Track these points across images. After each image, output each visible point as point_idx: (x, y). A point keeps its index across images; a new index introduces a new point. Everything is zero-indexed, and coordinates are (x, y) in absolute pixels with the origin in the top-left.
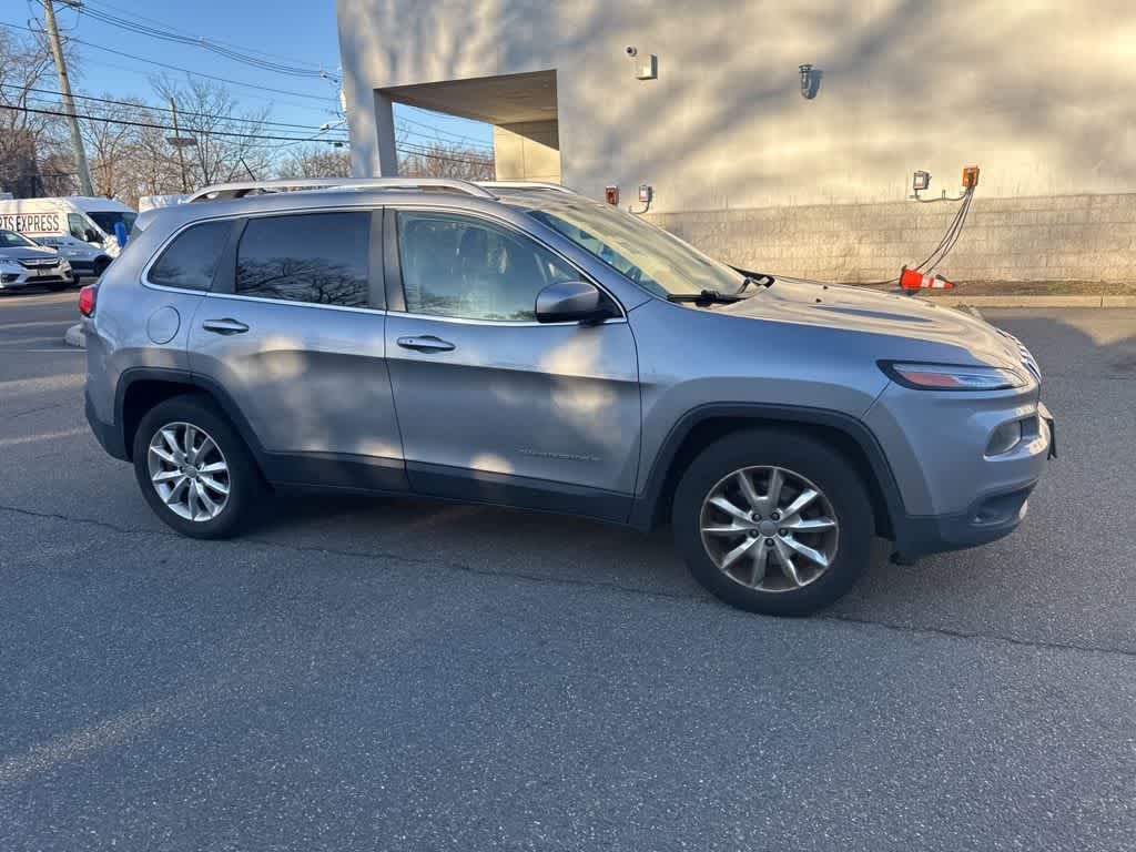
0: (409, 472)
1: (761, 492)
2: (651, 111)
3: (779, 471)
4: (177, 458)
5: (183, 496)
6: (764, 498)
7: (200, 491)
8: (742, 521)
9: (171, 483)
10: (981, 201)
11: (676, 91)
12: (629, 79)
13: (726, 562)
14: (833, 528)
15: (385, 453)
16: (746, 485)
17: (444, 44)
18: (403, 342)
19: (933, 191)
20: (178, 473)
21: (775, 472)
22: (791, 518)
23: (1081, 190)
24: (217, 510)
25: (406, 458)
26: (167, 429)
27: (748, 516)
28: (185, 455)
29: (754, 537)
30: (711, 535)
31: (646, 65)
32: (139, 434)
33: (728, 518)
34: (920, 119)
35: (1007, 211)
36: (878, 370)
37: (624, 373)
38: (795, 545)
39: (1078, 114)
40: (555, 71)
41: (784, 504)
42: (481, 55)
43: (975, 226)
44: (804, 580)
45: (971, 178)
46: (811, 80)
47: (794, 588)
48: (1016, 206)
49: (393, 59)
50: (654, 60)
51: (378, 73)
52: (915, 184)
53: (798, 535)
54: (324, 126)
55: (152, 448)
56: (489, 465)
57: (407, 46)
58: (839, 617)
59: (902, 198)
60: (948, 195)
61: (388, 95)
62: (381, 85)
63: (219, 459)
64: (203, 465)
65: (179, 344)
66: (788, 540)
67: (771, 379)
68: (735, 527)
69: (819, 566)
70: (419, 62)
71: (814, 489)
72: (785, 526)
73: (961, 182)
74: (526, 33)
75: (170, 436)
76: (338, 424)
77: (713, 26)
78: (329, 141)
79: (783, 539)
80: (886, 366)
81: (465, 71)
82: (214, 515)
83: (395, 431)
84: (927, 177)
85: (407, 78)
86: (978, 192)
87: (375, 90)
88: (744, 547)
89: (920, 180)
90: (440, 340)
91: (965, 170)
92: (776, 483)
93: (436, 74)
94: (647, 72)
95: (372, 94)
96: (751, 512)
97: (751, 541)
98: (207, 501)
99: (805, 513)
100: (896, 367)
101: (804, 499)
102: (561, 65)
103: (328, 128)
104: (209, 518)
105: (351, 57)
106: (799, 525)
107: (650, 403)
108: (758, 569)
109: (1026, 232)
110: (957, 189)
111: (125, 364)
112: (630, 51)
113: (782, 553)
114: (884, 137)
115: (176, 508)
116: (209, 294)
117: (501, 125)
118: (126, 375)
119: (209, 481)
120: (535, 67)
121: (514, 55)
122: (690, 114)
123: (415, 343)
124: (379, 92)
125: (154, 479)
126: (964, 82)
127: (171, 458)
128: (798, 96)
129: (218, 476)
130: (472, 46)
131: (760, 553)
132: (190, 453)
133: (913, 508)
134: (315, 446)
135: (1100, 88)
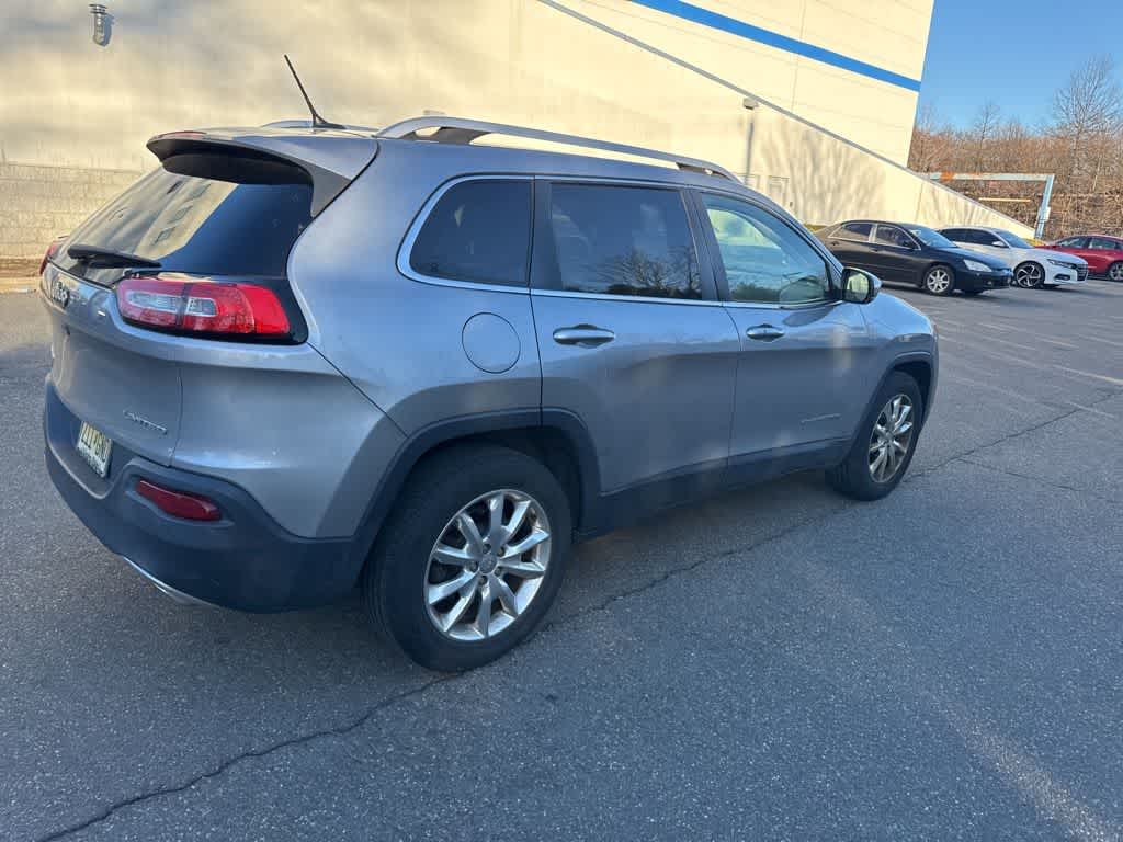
0: (730, 468)
3: (902, 397)
6: (894, 417)
7: (505, 584)
8: (882, 437)
14: (911, 427)
16: (889, 410)
18: (751, 332)
20: (468, 576)
21: (900, 399)
25: (730, 454)
28: (485, 541)
38: (898, 444)
44: (897, 465)
46: (105, 24)
47: (892, 474)
53: (899, 438)
55: (435, 550)
64: (509, 547)
66: (896, 442)
68: (880, 443)
71: (909, 405)
72: (896, 433)
88: (881, 456)
90: (773, 328)
97: (882, 450)
98: (512, 596)
104: (510, 621)
106: (901, 430)
108: (884, 469)
115: (460, 634)
116: (532, 291)
119: (519, 566)
125: (431, 601)
131: (885, 457)
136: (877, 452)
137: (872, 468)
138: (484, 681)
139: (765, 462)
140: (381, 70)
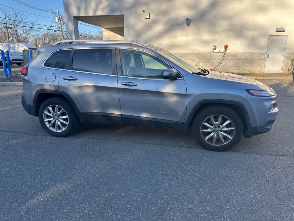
0: (122, 117)
1: (216, 121)
2: (149, 27)
3: (221, 116)
4: (52, 114)
5: (54, 126)
6: (217, 123)
7: (59, 124)
8: (211, 128)
9: (50, 122)
10: (228, 53)
11: (155, 22)
12: (143, 18)
13: (206, 139)
14: (234, 129)
15: (116, 112)
16: (213, 119)
17: (93, 5)
18: (124, 83)
19: (217, 50)
20: (52, 119)
21: (220, 117)
22: (223, 127)
23: (251, 51)
24: (64, 129)
25: (122, 114)
26: (49, 107)
27: (212, 127)
28: (55, 114)
29: (214, 132)
30: (203, 132)
31: (148, 15)
32: (41, 108)
33: (207, 128)
34: (214, 33)
35: (234, 56)
36: (246, 91)
37: (183, 92)
38: (224, 134)
39: (250, 33)
40: (123, 15)
41: (222, 124)
42: (104, 9)
43: (227, 59)
44: (226, 142)
45: (226, 47)
46: (189, 21)
47: (223, 144)
48: (236, 55)
49: (79, 9)
50: (149, 14)
51: (75, 12)
52: (213, 48)
53: (225, 132)
54: (51, 26)
55: (45, 112)
56: (145, 115)
57: (83, 5)
58: (232, 151)
59: (210, 52)
60: (221, 51)
61: (77, 18)
62: (75, 16)
63: (66, 115)
64: (60, 117)
65: (56, 83)
66: (222, 133)
67: (218, 93)
68: (209, 130)
69: (230, 139)
70: (86, 10)
71: (229, 120)
72: (222, 129)
73: (224, 48)
74: (116, 5)
75: (50, 109)
76: (103, 105)
77: (164, 6)
78: (53, 30)
79: (221, 133)
80: (248, 91)
81: (99, 13)
82: (63, 130)
83: (119, 107)
84: (216, 47)
85: (82, 14)
86: (228, 51)
87: (74, 17)
88: (211, 135)
89: (214, 48)
90: (133, 83)
91: (225, 45)
92: (220, 119)
93: (91, 14)
94: (148, 17)
95: (73, 18)
96: (213, 126)
97: (213, 133)
98: (61, 126)
99: (227, 126)
100: (250, 91)
101: (227, 123)
102: (124, 13)
103: (52, 26)
104: (61, 131)
105: (67, 8)
106: (225, 129)
107: (189, 100)
108: (214, 140)
109: (238, 61)
110: (223, 50)
111: (38, 89)
112: (143, 11)
113: (221, 136)
114: (206, 37)
115: (51, 129)
116: (64, 70)
117: (105, 28)
118: (38, 91)
119: (62, 121)
120: (118, 13)
121: (112, 10)
122: (159, 28)
123: (127, 84)
124: (75, 17)
125: (45, 121)
126: (224, 24)
127: (50, 115)
128: (185, 25)
129: (65, 120)
130: (101, 7)
131: (215, 136)
132: (57, 113)
133: (253, 124)
134: (96, 111)
135: (255, 28)
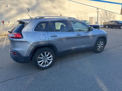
136: (99, 47)
137: (98, 49)
138: (45, 71)
139: (81, 49)
140: (55, 11)
